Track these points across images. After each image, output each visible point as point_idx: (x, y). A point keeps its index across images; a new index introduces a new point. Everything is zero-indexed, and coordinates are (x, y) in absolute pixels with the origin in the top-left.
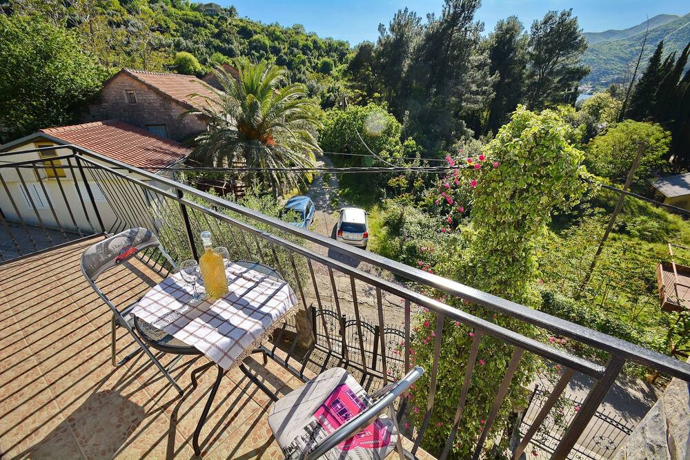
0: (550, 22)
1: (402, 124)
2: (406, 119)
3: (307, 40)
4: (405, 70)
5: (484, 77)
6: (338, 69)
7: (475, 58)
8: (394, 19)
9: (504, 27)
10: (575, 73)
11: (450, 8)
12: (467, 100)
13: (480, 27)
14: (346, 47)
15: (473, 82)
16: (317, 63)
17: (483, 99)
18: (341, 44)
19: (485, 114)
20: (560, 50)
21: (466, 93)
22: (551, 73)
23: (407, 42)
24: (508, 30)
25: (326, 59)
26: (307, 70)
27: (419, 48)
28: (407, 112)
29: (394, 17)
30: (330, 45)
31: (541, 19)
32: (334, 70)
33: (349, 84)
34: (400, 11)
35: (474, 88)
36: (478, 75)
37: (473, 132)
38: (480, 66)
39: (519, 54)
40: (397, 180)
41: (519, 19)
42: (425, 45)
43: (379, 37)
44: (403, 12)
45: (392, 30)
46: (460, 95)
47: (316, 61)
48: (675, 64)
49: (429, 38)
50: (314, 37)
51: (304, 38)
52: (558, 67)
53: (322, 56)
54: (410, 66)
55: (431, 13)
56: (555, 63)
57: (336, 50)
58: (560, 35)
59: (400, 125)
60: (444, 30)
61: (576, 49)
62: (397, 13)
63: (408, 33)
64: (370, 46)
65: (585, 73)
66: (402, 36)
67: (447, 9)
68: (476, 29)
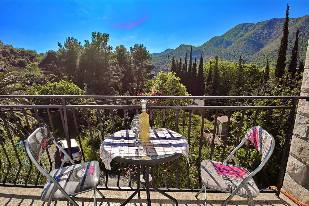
0: (137, 48)
1: (84, 90)
2: (85, 88)
3: (5, 49)
4: (78, 65)
5: (117, 68)
6: (30, 65)
7: (111, 61)
8: (67, 41)
9: (119, 49)
10: (150, 67)
11: (95, 39)
12: (113, 78)
13: (111, 48)
14: (34, 54)
15: (113, 71)
16: (15, 62)
17: (119, 77)
18: (30, 52)
19: (120, 84)
20: (143, 59)
21: (111, 75)
22: (142, 67)
23: (76, 52)
24: (121, 50)
25: (21, 59)
26: (7, 65)
27: (83, 55)
28: (85, 84)
29: (66, 40)
30: (23, 52)
31: (133, 47)
32: (27, 65)
33: (43, 72)
34: (69, 38)
35: (114, 73)
36: (115, 67)
37: (118, 92)
38: (114, 64)
39: (128, 60)
40: (92, 118)
41: (125, 47)
42: (87, 54)
43: (59, 49)
44: (71, 38)
45: (66, 46)
46: (109, 76)
47: (13, 60)
48: (179, 64)
49: (88, 51)
50: (10, 47)
51: (3, 47)
52: (143, 65)
53: (18, 58)
54: (80, 63)
55: (87, 40)
56: (142, 64)
57: (27, 55)
58: (141, 53)
59: (83, 91)
60: (94, 48)
61: (149, 59)
62: (68, 39)
63: (76, 48)
64: (54, 53)
65: (154, 67)
66: (73, 49)
67: (94, 39)
68: (109, 49)
